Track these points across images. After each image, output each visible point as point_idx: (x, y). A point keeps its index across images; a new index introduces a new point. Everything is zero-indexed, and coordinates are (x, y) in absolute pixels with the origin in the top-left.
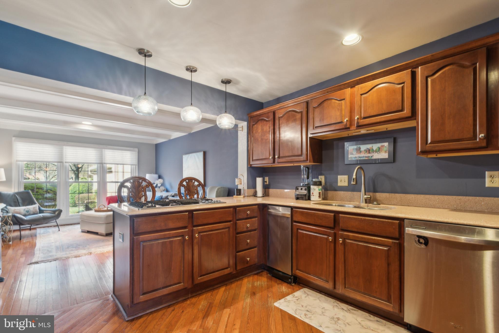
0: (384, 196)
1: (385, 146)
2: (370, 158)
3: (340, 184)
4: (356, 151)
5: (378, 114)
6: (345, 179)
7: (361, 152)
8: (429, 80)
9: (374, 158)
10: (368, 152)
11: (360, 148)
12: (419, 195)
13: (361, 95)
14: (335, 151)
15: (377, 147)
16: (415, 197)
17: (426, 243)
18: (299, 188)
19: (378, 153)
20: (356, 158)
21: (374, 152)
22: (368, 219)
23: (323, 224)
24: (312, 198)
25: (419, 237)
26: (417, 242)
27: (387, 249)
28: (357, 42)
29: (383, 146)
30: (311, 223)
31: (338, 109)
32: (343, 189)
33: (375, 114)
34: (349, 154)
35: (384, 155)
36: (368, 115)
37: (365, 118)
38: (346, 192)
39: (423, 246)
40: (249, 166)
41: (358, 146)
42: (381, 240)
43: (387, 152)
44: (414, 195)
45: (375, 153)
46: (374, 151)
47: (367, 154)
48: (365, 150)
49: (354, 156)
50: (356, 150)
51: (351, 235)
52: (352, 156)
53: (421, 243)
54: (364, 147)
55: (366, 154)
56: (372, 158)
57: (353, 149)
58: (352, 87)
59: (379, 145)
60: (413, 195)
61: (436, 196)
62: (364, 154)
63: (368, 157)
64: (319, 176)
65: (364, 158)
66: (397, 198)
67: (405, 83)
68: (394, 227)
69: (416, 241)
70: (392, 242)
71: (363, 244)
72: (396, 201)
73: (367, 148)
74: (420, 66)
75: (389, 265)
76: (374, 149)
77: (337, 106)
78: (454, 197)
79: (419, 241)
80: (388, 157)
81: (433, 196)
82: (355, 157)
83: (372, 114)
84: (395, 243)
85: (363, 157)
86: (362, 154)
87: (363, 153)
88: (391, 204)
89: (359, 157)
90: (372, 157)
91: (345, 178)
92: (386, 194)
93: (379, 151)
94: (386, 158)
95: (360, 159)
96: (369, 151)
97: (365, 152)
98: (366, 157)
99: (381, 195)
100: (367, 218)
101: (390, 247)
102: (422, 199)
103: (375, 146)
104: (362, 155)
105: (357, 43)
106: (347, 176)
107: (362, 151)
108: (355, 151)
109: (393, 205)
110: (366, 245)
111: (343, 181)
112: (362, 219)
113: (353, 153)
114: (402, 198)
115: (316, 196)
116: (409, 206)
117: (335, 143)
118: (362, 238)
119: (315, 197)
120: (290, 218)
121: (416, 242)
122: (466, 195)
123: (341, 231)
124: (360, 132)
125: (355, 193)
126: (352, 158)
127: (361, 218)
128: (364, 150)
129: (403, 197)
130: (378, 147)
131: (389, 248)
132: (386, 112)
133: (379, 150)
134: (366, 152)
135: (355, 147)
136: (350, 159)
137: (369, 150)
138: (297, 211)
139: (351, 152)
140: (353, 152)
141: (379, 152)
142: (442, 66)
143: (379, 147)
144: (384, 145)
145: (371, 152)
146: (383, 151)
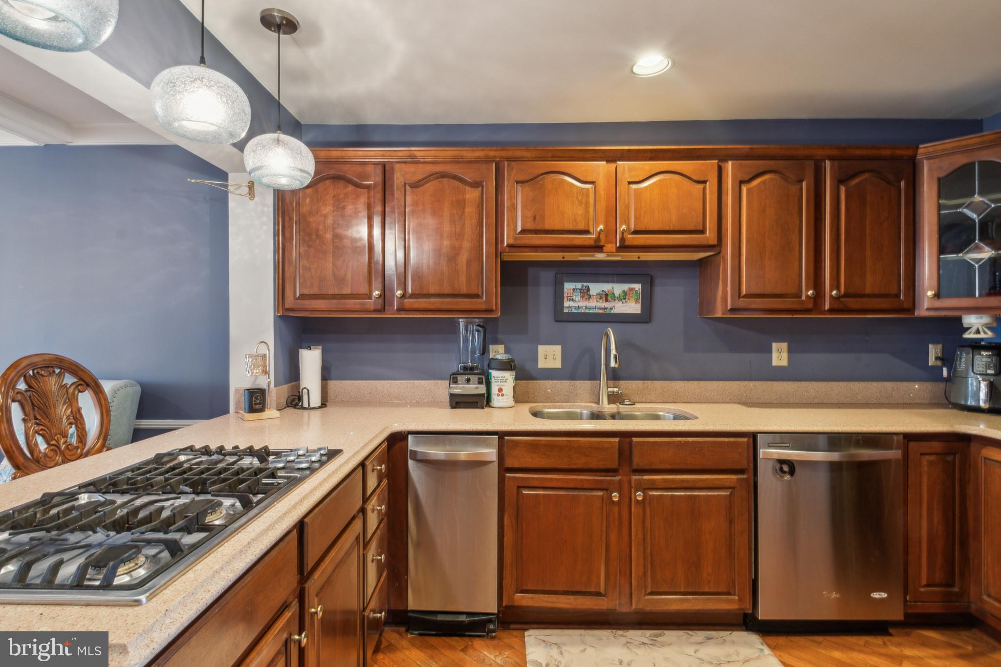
0: (633, 386)
1: (636, 289)
2: (608, 311)
3: (542, 364)
4: (580, 294)
5: (663, 229)
6: (555, 353)
7: (590, 297)
8: (744, 189)
9: (615, 312)
10: (604, 299)
11: (588, 290)
12: (691, 382)
13: (630, 183)
14: (530, 289)
15: (621, 292)
16: (685, 386)
17: (792, 472)
18: (459, 378)
19: (623, 303)
20: (581, 309)
21: (615, 300)
22: (692, 441)
23: (594, 465)
24: (496, 401)
25: (781, 462)
26: (779, 472)
27: (728, 494)
28: (660, 71)
29: (631, 290)
30: (560, 467)
31: (580, 202)
32: (550, 374)
33: (656, 228)
34: (565, 300)
35: (633, 307)
36: (643, 228)
37: (636, 232)
38: (559, 382)
39: (787, 477)
40: (278, 313)
41: (585, 284)
42: (718, 479)
43: (639, 303)
44: (683, 382)
45: (617, 301)
46: (615, 297)
47: (603, 302)
48: (599, 294)
49: (576, 305)
50: (581, 292)
51: (658, 479)
52: (572, 304)
53: (785, 472)
54: (596, 288)
55: (601, 301)
56: (612, 312)
57: (574, 289)
58: (608, 161)
59: (626, 287)
60: (681, 382)
61: (714, 382)
62: (597, 301)
63: (605, 308)
64: (490, 346)
65: (597, 311)
66: (656, 390)
67: (708, 183)
68: (739, 450)
69: (776, 470)
70: (737, 479)
71: (683, 494)
72: (655, 394)
73: (603, 291)
74: (731, 160)
75: (731, 522)
76: (617, 295)
77: (577, 194)
78: (738, 383)
79: (781, 470)
80: (640, 312)
81: (710, 382)
82: (578, 308)
83: (651, 228)
84: (742, 479)
85: (595, 308)
86: (591, 302)
87: (595, 300)
88: (646, 401)
89: (586, 308)
90: (611, 309)
91: (554, 351)
92: (637, 382)
93: (625, 299)
94: (638, 312)
95: (587, 311)
96: (605, 296)
97: (599, 297)
98: (599, 308)
99: (628, 385)
100: (691, 439)
101: (734, 488)
102: (695, 388)
103: (619, 288)
104: (593, 303)
105: (659, 75)
106: (561, 346)
107: (592, 296)
108: (577, 294)
109: (649, 402)
110: (689, 494)
111: (550, 357)
112: (681, 442)
113: (574, 299)
114: (664, 388)
115: (508, 395)
116: (674, 402)
117: (531, 271)
118: (682, 481)
119: (507, 399)
120: (496, 464)
121: (777, 472)
122: (751, 379)
123: (635, 475)
124: (593, 256)
125: (578, 382)
126: (570, 309)
127: (678, 441)
128: (597, 294)
129: (666, 387)
130: (624, 291)
131: (730, 490)
132: (677, 228)
133: (624, 297)
134: (601, 298)
135: (579, 285)
136: (566, 311)
137: (607, 295)
138: (516, 443)
139: (569, 295)
140: (574, 297)
141: (624, 301)
142: (762, 170)
143: (626, 290)
144: (634, 289)
145: (609, 298)
146: (631, 299)
